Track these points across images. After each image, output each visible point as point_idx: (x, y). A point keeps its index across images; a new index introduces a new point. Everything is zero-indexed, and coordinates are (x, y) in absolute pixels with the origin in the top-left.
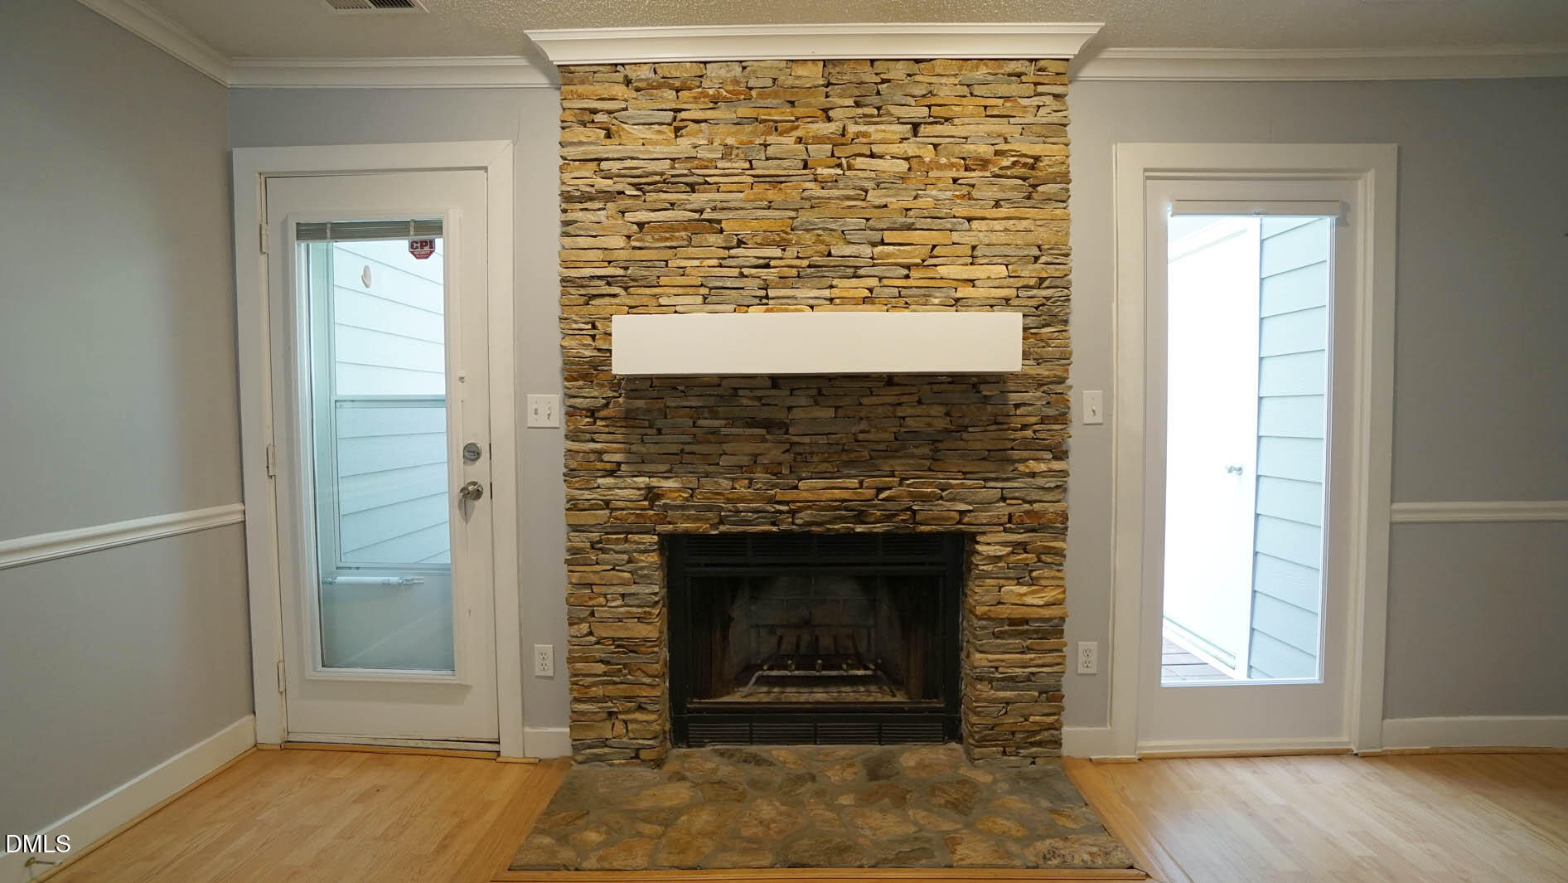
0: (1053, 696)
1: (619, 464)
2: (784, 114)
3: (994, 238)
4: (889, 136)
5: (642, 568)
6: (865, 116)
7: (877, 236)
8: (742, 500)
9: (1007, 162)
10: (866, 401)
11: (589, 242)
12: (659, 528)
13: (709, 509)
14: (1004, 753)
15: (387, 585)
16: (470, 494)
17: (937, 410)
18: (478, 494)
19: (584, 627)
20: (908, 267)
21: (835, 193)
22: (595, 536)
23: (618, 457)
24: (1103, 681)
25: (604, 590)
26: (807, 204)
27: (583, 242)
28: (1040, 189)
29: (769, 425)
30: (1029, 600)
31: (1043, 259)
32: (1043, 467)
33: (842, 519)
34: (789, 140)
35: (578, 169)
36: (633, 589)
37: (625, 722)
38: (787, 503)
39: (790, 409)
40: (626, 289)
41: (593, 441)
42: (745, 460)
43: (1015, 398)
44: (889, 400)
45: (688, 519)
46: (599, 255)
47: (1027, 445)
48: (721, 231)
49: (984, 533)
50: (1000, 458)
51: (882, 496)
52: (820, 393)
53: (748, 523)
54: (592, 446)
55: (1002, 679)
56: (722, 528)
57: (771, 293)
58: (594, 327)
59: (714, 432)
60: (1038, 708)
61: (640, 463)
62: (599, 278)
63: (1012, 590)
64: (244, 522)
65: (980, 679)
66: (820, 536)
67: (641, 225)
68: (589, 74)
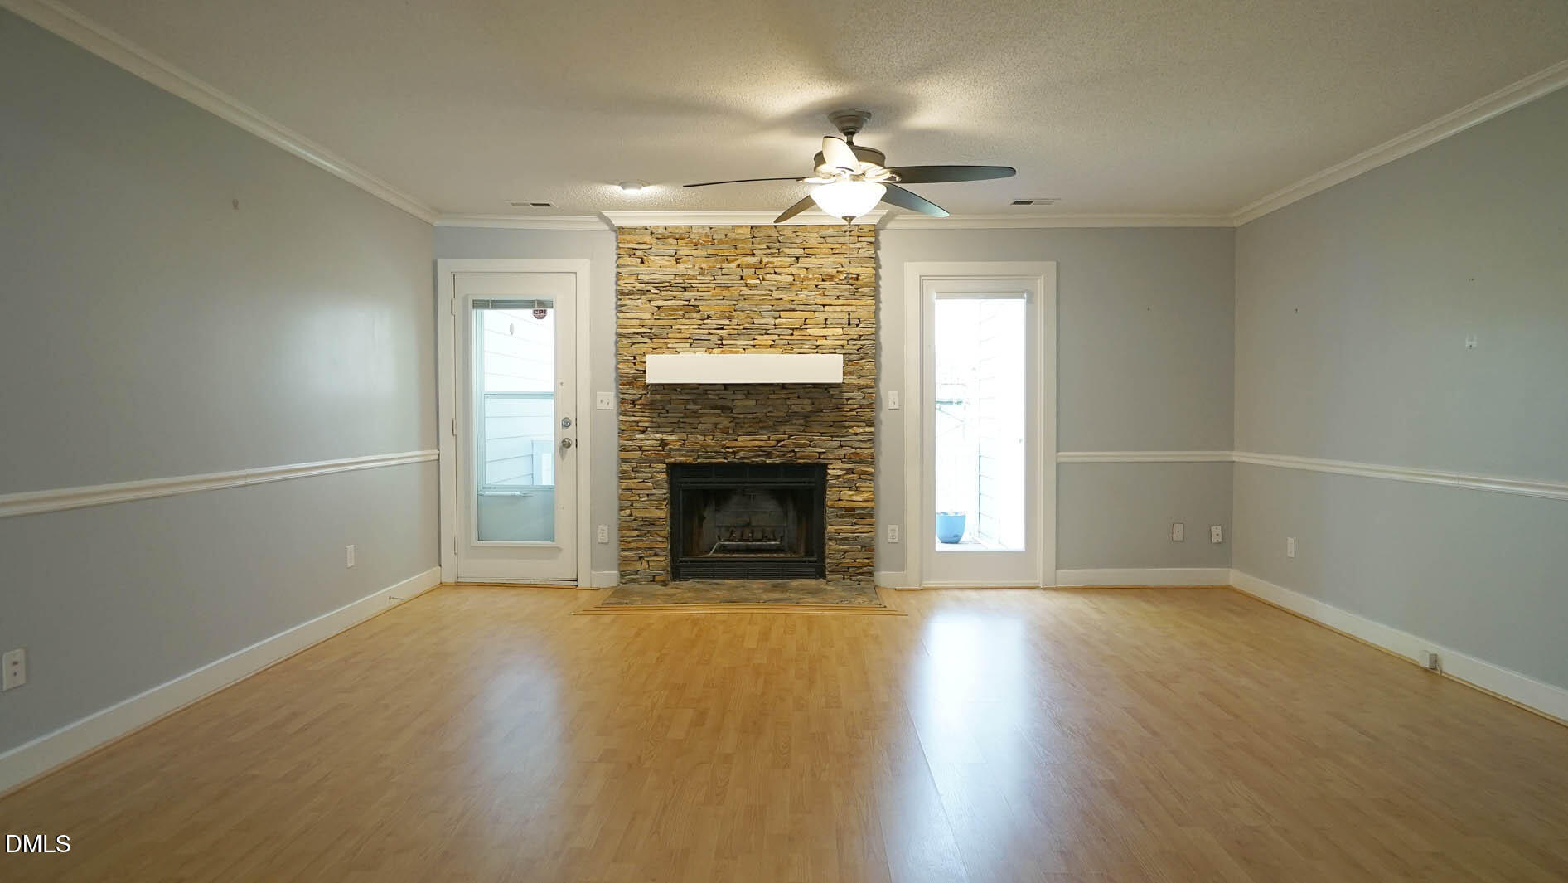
0: (869, 548)
1: (647, 427)
2: (731, 253)
3: (836, 315)
4: (782, 263)
5: (658, 481)
6: (772, 253)
7: (777, 314)
8: (708, 446)
9: (843, 277)
10: (770, 396)
11: (633, 315)
12: (667, 461)
13: (693, 450)
14: (844, 579)
15: (514, 496)
16: (566, 444)
17: (807, 401)
18: (569, 445)
19: (628, 512)
20: (793, 329)
21: (756, 292)
22: (634, 465)
23: (647, 424)
24: (901, 546)
25: (639, 492)
26: (742, 298)
27: (629, 315)
28: (860, 290)
29: (723, 408)
30: (855, 498)
31: (861, 326)
32: (861, 430)
33: (759, 456)
34: (733, 266)
35: (627, 278)
36: (654, 491)
37: (648, 561)
38: (732, 448)
39: (733, 400)
40: (651, 339)
41: (633, 416)
42: (710, 426)
43: (846, 395)
44: (784, 396)
45: (683, 455)
46: (638, 322)
47: (853, 419)
48: (699, 311)
49: (831, 464)
50: (839, 426)
51: (780, 444)
52: (749, 393)
53: (712, 457)
54: (633, 418)
55: (841, 539)
56: (699, 461)
57: (724, 342)
58: (635, 358)
59: (695, 412)
60: (861, 555)
61: (657, 428)
62: (638, 334)
63: (846, 494)
64: (439, 460)
65: (830, 539)
66: (748, 465)
67: (659, 307)
68: (633, 230)
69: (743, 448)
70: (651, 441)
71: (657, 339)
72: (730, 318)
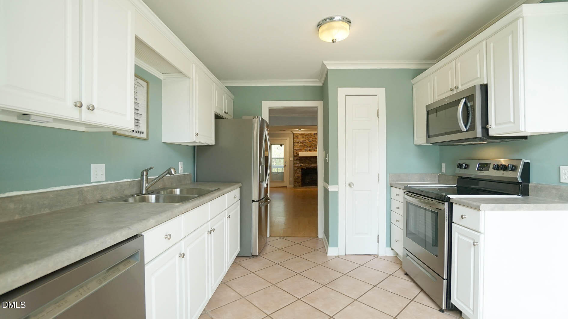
5: (300, 171)
12: (301, 168)
15: (277, 174)
18: (286, 166)
19: (295, 176)
22: (296, 169)
25: (297, 173)
26: (313, 143)
27: (295, 146)
29: (310, 160)
34: (311, 139)
35: (295, 141)
37: (298, 183)
38: (311, 166)
42: (308, 163)
45: (304, 167)
48: (306, 145)
52: (314, 158)
53: (308, 168)
54: (296, 162)
57: (310, 150)
58: (296, 153)
59: (306, 161)
61: (300, 163)
62: (297, 149)
67: (300, 145)
68: (296, 133)
69: (313, 166)
70: (299, 165)
71: (300, 150)
72: (311, 147)
